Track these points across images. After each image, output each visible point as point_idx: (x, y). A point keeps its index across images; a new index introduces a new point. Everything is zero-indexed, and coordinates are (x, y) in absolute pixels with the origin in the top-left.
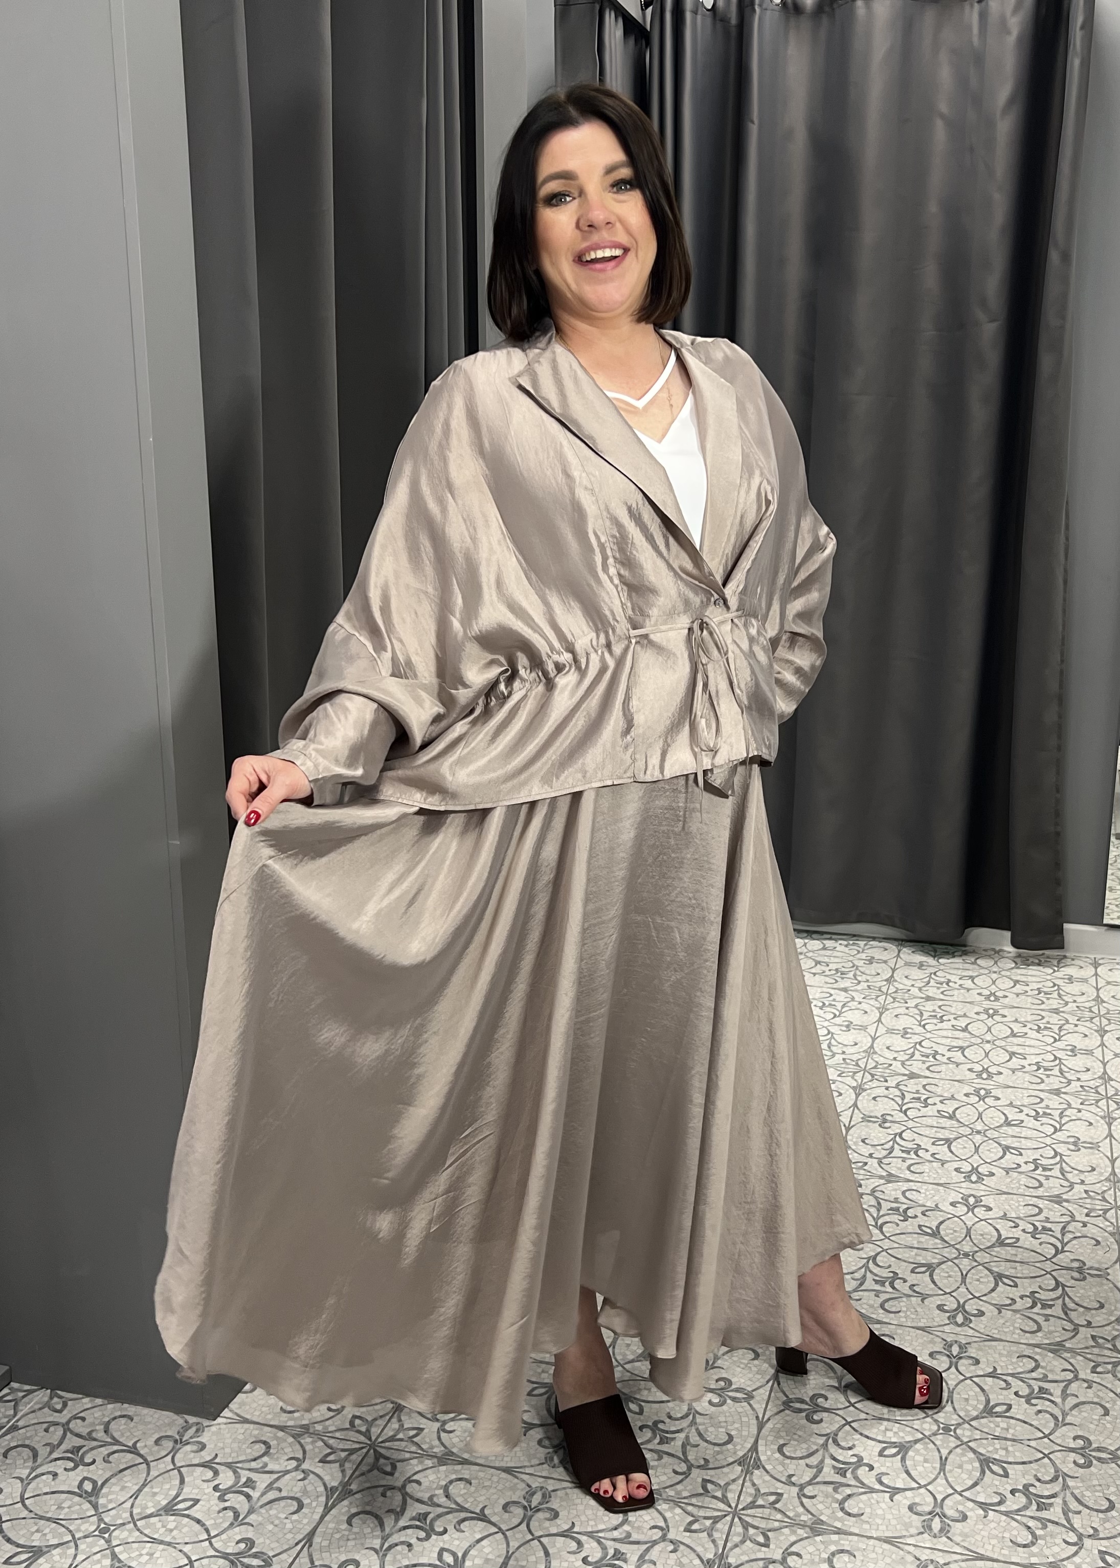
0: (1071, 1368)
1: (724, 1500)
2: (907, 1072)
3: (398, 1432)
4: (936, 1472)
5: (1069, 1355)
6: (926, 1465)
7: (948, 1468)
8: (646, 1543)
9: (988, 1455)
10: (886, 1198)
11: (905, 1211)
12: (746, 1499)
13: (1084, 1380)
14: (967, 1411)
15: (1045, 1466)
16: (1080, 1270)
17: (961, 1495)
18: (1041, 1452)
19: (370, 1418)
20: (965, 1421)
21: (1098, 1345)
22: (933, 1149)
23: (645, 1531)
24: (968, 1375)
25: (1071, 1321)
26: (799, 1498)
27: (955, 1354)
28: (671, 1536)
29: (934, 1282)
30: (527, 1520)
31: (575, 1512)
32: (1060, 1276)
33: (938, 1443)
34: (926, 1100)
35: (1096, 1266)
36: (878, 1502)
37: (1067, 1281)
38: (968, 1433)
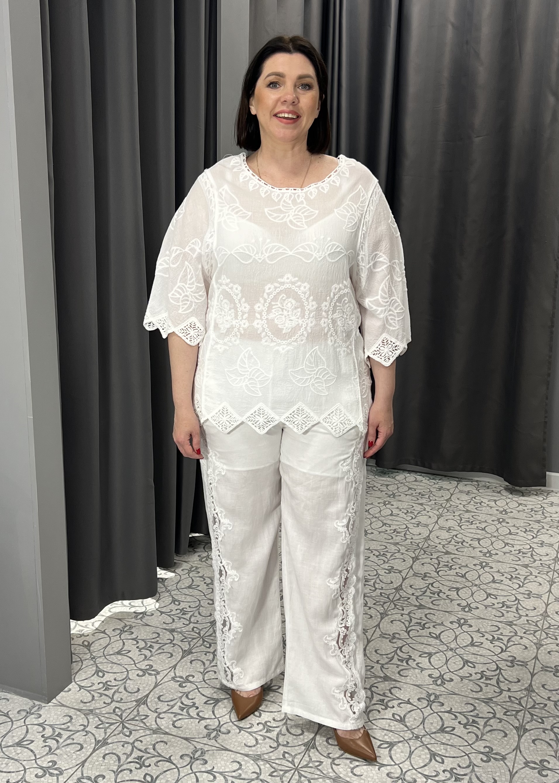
0: (493, 711)
1: (292, 762)
2: (445, 551)
3: (136, 716)
4: (406, 758)
5: (493, 705)
6: (401, 754)
7: (413, 756)
8: (248, 779)
9: (437, 752)
10: (416, 617)
11: (424, 624)
12: (304, 763)
13: (498, 718)
14: (431, 729)
15: (464, 760)
16: (512, 662)
17: (416, 771)
18: (465, 753)
19: (123, 709)
20: (428, 734)
21: (511, 701)
22: (448, 593)
23: (249, 774)
24: (435, 711)
25: (499, 688)
26: (331, 765)
27: (432, 699)
28: (261, 777)
29: (430, 662)
30: (191, 764)
31: (215, 762)
32: (500, 664)
33: (410, 743)
34: (451, 566)
35: (522, 660)
36: (371, 770)
37: (503, 667)
38: (428, 740)
